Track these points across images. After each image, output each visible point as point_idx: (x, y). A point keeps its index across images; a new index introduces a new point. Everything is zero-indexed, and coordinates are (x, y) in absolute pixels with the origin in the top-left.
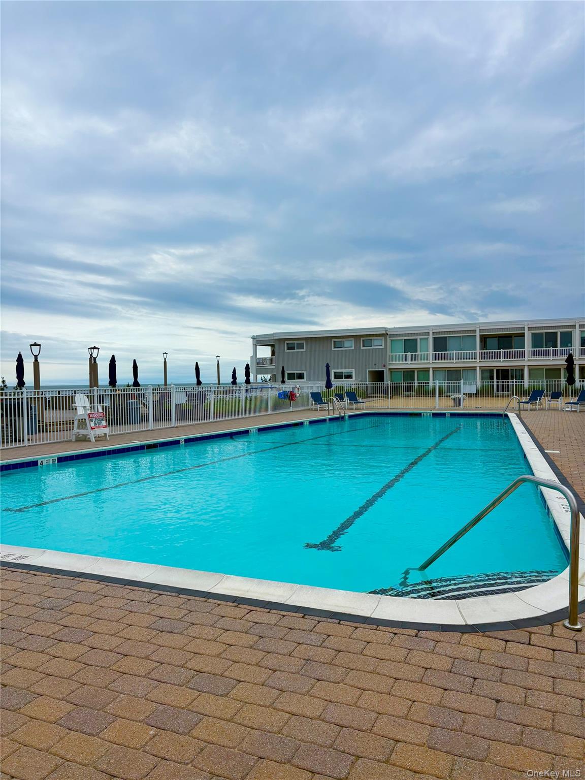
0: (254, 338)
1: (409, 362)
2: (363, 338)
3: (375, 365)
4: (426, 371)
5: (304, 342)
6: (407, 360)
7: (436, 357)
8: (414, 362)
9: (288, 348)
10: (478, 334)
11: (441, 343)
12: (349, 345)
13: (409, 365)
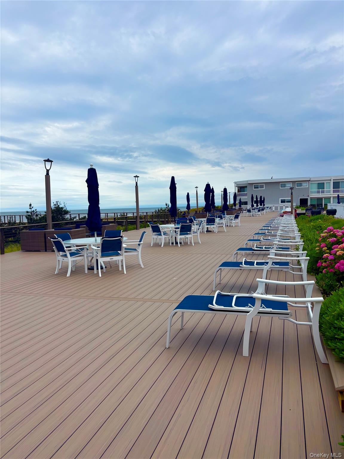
0: (235, 183)
1: (320, 194)
2: (297, 182)
3: (303, 195)
4: (330, 198)
5: (264, 184)
6: (319, 193)
8: (323, 194)
9: (255, 188)
12: (289, 186)
13: (320, 195)
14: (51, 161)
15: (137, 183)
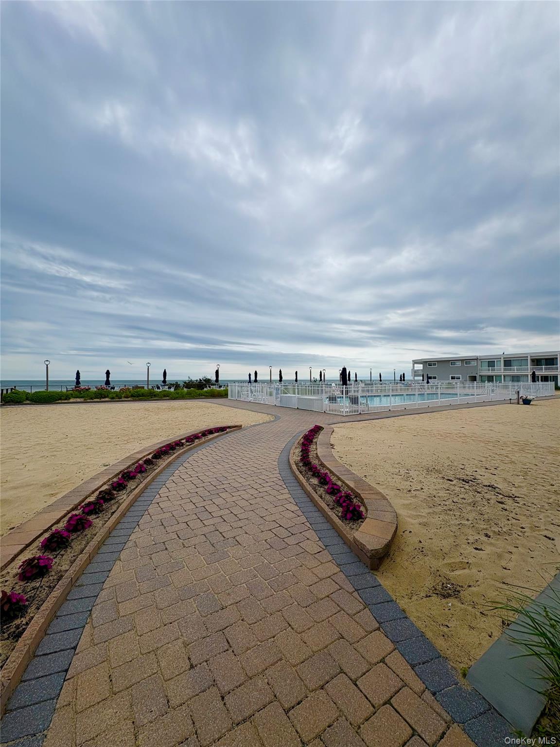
0: (413, 361)
2: (466, 361)
3: (472, 373)
4: (500, 376)
5: (436, 362)
6: (489, 371)
7: (505, 370)
8: (493, 372)
9: (429, 365)
10: (529, 358)
11: (508, 363)
12: (459, 364)
13: (490, 373)
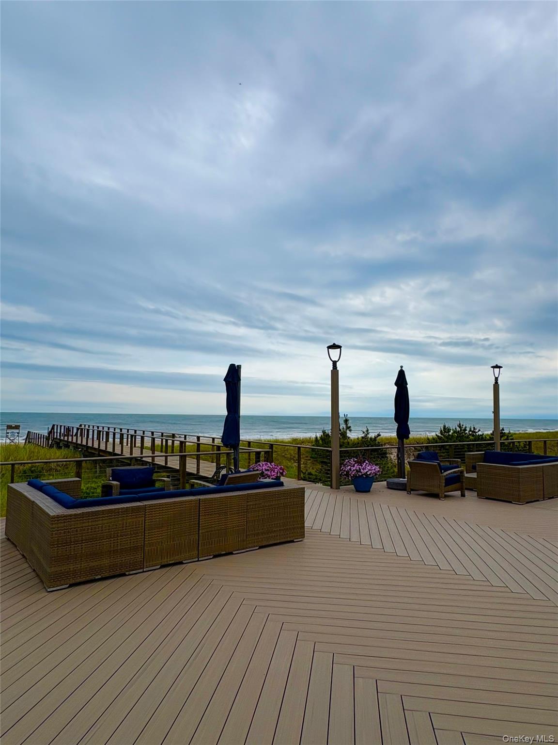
14: (340, 347)
15: (496, 379)
